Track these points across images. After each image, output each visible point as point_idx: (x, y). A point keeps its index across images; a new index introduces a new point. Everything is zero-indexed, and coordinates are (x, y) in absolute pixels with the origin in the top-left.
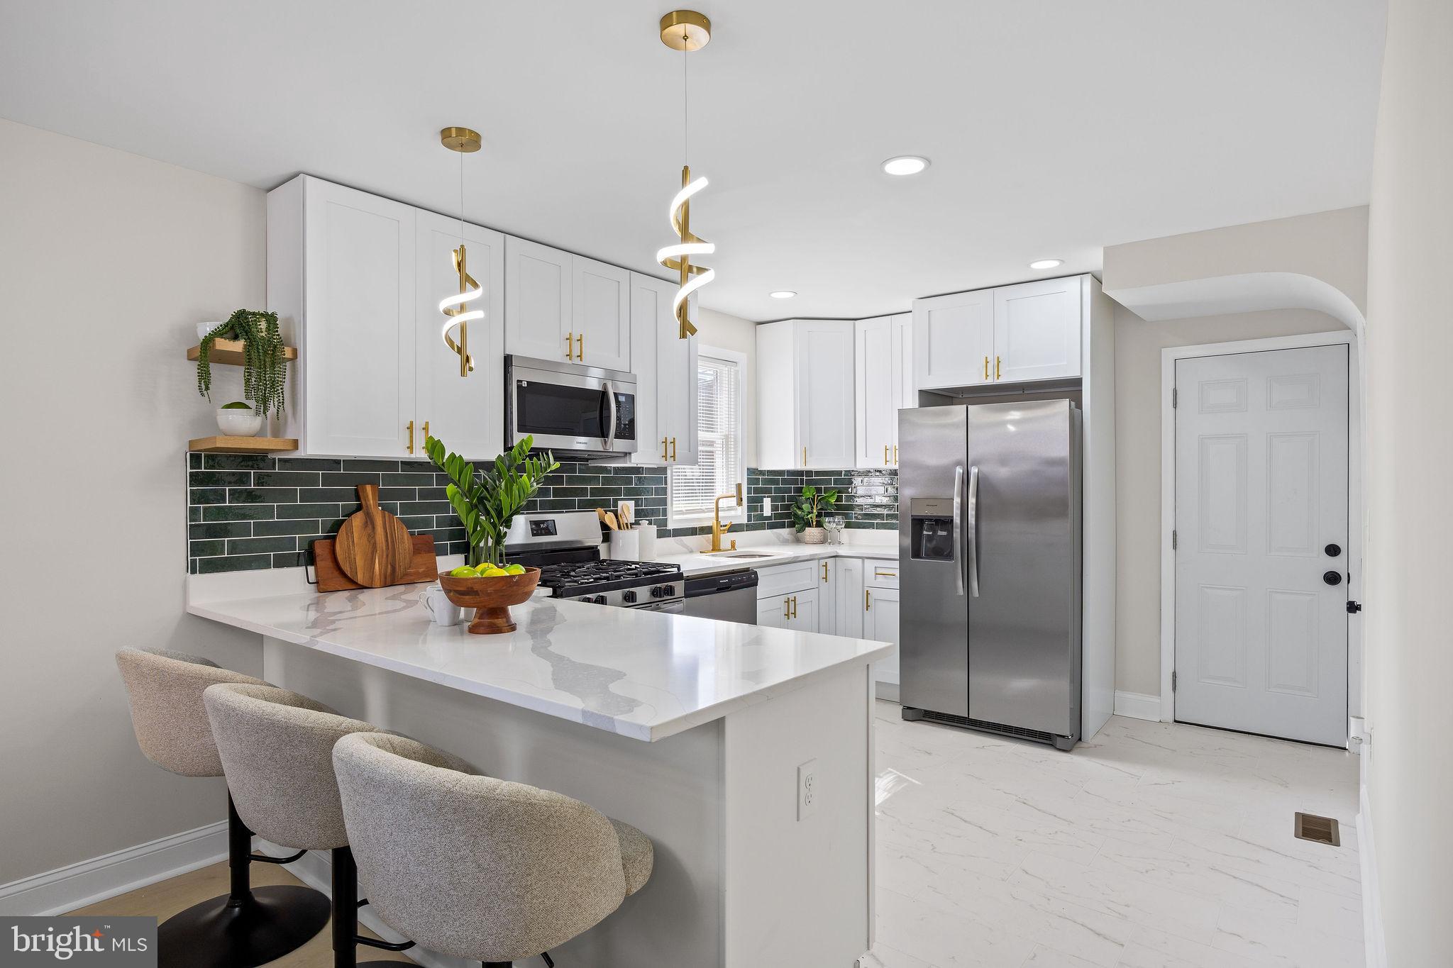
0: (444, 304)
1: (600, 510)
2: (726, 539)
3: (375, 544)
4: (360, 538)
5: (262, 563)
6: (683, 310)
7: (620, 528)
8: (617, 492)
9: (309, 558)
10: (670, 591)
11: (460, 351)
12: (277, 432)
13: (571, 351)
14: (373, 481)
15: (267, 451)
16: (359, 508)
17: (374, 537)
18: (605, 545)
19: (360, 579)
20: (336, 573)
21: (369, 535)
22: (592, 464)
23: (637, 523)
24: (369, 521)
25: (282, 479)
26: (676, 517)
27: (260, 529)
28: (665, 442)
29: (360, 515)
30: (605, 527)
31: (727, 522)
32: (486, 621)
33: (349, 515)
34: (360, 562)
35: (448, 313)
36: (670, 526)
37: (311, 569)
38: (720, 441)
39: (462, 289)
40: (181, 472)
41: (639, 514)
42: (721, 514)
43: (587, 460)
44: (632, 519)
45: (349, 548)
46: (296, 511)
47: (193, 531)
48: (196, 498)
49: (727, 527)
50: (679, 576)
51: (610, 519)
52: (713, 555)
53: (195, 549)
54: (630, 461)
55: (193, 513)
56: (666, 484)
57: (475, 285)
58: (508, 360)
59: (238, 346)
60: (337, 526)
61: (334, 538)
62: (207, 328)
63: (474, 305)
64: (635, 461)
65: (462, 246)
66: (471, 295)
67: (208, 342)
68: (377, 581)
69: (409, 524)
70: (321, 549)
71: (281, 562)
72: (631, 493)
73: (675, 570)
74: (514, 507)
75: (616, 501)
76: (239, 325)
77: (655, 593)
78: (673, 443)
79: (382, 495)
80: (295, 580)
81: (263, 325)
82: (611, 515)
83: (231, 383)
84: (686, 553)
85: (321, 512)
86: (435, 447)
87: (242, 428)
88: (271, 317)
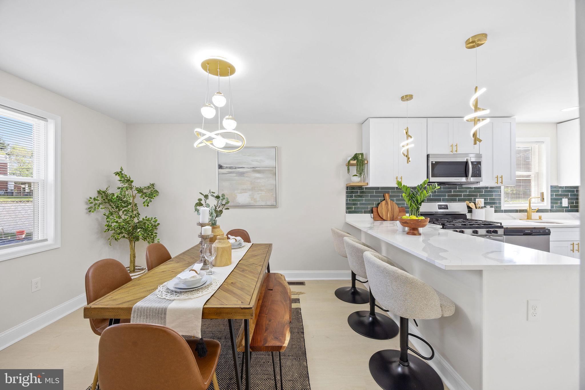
0: (402, 145)
1: (468, 202)
2: (535, 215)
3: (388, 209)
4: (384, 207)
5: (361, 212)
6: (474, 135)
7: (476, 208)
8: (476, 196)
9: (372, 212)
10: (496, 232)
11: (407, 156)
12: (364, 181)
13: (452, 150)
14: (388, 193)
15: (362, 186)
16: (384, 200)
17: (388, 207)
18: (470, 214)
19: (384, 218)
20: (378, 216)
21: (387, 207)
22: (464, 186)
23: (485, 207)
24: (387, 203)
25: (365, 192)
26: (505, 205)
27: (361, 204)
28: (497, 177)
29: (384, 201)
30: (469, 207)
31: (536, 208)
32: (412, 231)
33: (382, 201)
34: (384, 213)
35: (403, 146)
36: (503, 208)
37: (372, 214)
38: (533, 175)
39: (407, 139)
40: (345, 191)
41: (485, 203)
42: (531, 205)
43: (462, 185)
44: (483, 205)
45: (381, 210)
46: (369, 200)
47: (347, 204)
48: (347, 197)
49: (536, 210)
50: (501, 227)
51: (472, 205)
52: (526, 221)
53: (347, 208)
54: (479, 185)
55: (347, 200)
56: (500, 192)
57: (411, 137)
58: (428, 156)
59: (355, 162)
60: (378, 204)
61: (378, 207)
62: (350, 158)
63: (411, 143)
64: (481, 185)
65: (407, 127)
66: (410, 140)
67: (349, 162)
68: (389, 219)
69: (398, 204)
70: (374, 210)
71: (365, 212)
72: (481, 196)
73: (499, 225)
74: (422, 200)
75: (475, 200)
76: (355, 157)
77: (487, 232)
78: (502, 177)
79: (391, 196)
80: (368, 217)
81: (360, 156)
82: (473, 204)
83: (354, 170)
84: (512, 219)
85: (375, 200)
86: (399, 183)
87: (356, 181)
88: (362, 154)
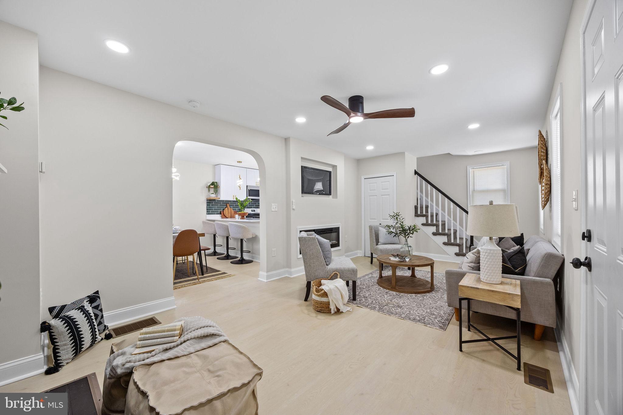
4: (227, 211)
5: (215, 214)
9: (221, 214)
11: (239, 187)
12: (217, 197)
14: (229, 203)
15: (216, 199)
16: (227, 207)
17: (229, 211)
19: (227, 217)
20: (224, 216)
24: (228, 209)
25: (217, 203)
27: (215, 209)
29: (227, 208)
34: (227, 214)
35: (238, 183)
40: (206, 202)
45: (225, 212)
46: (219, 207)
47: (207, 209)
48: (207, 205)
53: (207, 212)
55: (207, 207)
58: (247, 186)
59: (213, 186)
60: (224, 209)
62: (209, 184)
65: (240, 175)
66: (241, 180)
67: (209, 186)
68: (229, 217)
69: (233, 209)
70: (222, 212)
71: (217, 214)
76: (213, 184)
79: (230, 205)
80: (219, 216)
83: (212, 191)
85: (222, 207)
86: (237, 199)
87: (213, 196)
88: (216, 182)
